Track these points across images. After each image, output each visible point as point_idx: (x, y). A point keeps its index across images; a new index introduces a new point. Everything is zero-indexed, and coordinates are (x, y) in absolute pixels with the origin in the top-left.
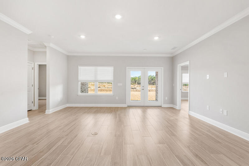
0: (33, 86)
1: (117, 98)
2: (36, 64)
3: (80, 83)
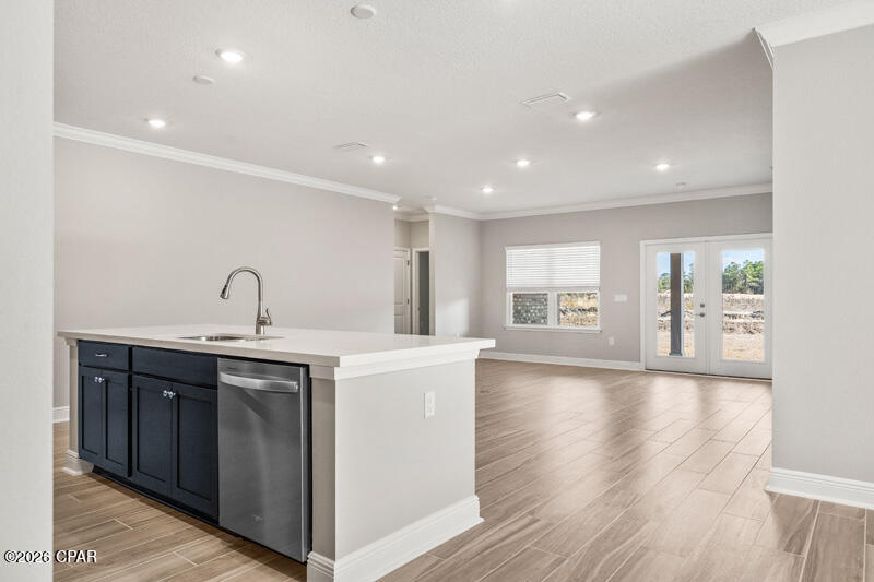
0: (410, 301)
1: (612, 341)
2: (414, 250)
3: (512, 294)
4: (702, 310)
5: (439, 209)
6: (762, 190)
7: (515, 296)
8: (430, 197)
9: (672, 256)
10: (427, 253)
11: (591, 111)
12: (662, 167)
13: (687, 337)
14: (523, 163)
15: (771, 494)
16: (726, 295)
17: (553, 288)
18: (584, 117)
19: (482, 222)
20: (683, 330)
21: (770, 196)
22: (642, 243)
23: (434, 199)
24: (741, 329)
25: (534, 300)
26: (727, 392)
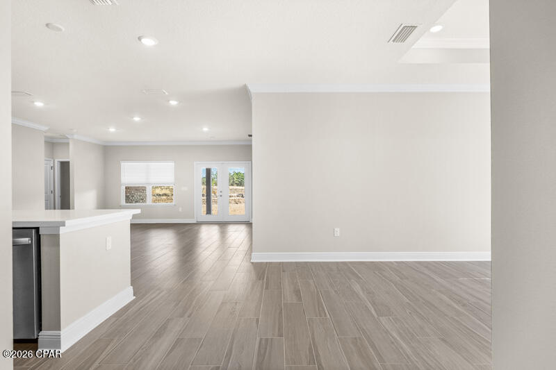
4: (221, 194)
5: (76, 137)
6: (248, 143)
7: (126, 188)
8: (72, 129)
9: (207, 169)
10: (68, 163)
11: (176, 100)
12: (205, 129)
13: (214, 206)
14: (137, 119)
15: (252, 263)
16: (231, 187)
17: (149, 184)
18: (173, 103)
19: (105, 146)
20: (212, 203)
21: (251, 146)
22: (195, 163)
23: (75, 131)
24: (233, 202)
25: (136, 190)
26: (231, 228)
